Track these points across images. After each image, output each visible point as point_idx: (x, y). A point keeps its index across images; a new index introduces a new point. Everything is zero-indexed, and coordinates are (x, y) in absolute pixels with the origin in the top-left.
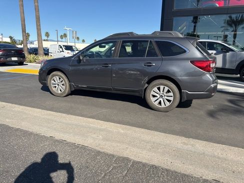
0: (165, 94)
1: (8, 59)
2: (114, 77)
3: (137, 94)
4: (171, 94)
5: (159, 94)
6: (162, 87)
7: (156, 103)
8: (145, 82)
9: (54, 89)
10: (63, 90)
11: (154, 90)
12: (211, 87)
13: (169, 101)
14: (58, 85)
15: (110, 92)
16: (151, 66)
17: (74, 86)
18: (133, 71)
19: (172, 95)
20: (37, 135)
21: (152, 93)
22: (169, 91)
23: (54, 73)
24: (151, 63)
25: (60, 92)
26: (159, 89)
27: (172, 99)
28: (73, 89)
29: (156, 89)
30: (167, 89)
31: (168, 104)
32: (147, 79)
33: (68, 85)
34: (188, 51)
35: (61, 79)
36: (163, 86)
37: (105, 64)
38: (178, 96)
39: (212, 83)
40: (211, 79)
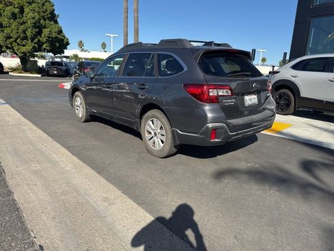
0: (159, 131)
5: (153, 131)
6: (155, 120)
8: (139, 111)
9: (77, 111)
11: (148, 123)
12: (208, 128)
13: (163, 142)
15: (115, 121)
16: (144, 88)
17: (89, 110)
19: (165, 134)
21: (147, 128)
23: (77, 93)
24: (144, 85)
25: (80, 115)
27: (164, 139)
28: (89, 114)
30: (159, 124)
32: (140, 107)
33: (85, 108)
34: (186, 69)
37: (109, 84)
38: (170, 136)
39: (209, 121)
40: (210, 115)
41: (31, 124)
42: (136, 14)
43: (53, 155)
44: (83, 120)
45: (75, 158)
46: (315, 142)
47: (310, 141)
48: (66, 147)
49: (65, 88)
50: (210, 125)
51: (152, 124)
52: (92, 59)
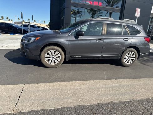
0: (131, 56)
4: (134, 56)
5: (128, 57)
7: (126, 62)
10: (57, 62)
14: (53, 58)
16: (127, 40)
17: (69, 58)
22: (133, 55)
26: (128, 54)
29: (127, 54)
31: (132, 62)
35: (57, 53)
36: (131, 52)
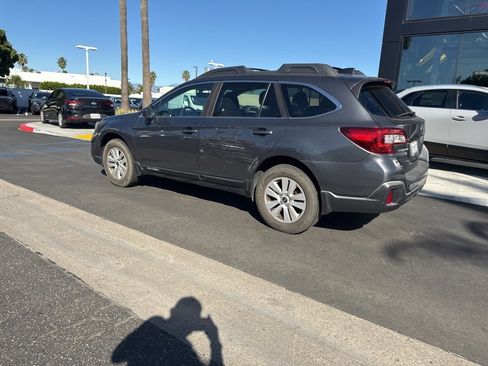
0: (291, 195)
1: (84, 117)
2: (202, 154)
3: (242, 192)
4: (301, 196)
5: (280, 196)
6: (285, 181)
7: (275, 214)
8: (255, 167)
9: (111, 171)
11: (270, 184)
12: (384, 187)
13: (298, 211)
14: (118, 164)
16: (264, 135)
17: (140, 169)
18: (233, 143)
19: (304, 199)
20: (20, 246)
21: (268, 191)
22: (297, 191)
23: (112, 142)
24: (265, 129)
25: (119, 177)
27: (302, 206)
28: (140, 174)
29: (274, 184)
30: (293, 185)
31: (296, 217)
32: (256, 162)
33: (131, 165)
34: (339, 106)
35: (122, 154)
36: (287, 179)
37: (188, 128)
38: (315, 201)
39: (385, 179)
40: (385, 170)
41: (37, 195)
42: (145, 18)
43: (126, 242)
44: (128, 182)
45: (165, 244)
46: (460, 198)
47: (453, 197)
48: (136, 229)
49: (34, 131)
50: (387, 185)
51: (277, 186)
52: (75, 85)
